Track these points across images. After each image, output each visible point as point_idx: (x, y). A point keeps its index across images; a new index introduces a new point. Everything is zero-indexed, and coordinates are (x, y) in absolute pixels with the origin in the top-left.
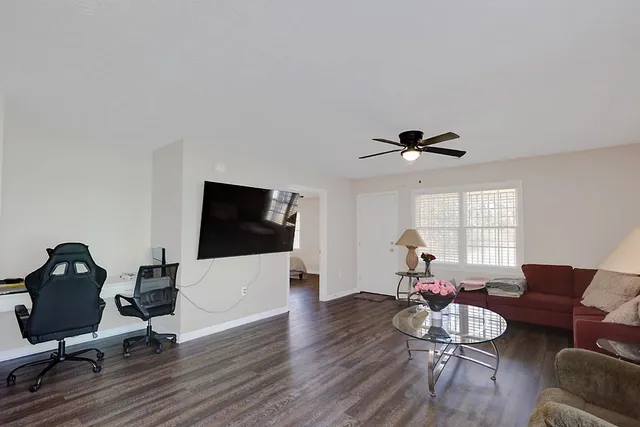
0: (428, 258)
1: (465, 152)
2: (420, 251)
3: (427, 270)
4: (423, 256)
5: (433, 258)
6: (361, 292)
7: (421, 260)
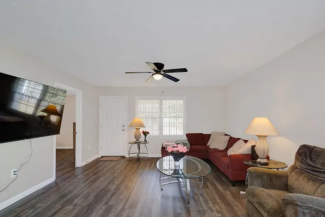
0: (145, 133)
1: (179, 80)
2: (141, 130)
3: (145, 140)
4: (143, 132)
5: (148, 133)
6: (102, 157)
7: (142, 134)
